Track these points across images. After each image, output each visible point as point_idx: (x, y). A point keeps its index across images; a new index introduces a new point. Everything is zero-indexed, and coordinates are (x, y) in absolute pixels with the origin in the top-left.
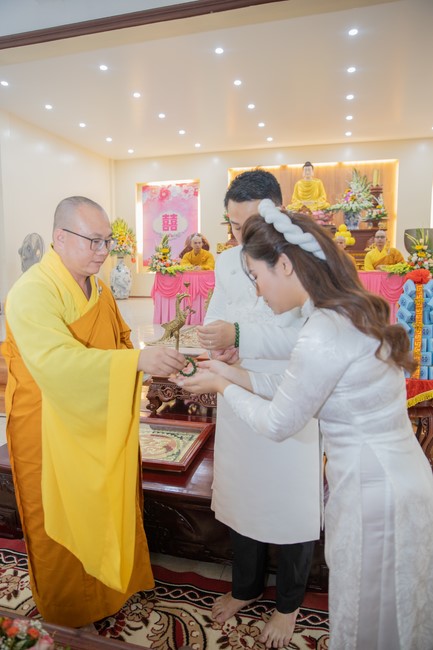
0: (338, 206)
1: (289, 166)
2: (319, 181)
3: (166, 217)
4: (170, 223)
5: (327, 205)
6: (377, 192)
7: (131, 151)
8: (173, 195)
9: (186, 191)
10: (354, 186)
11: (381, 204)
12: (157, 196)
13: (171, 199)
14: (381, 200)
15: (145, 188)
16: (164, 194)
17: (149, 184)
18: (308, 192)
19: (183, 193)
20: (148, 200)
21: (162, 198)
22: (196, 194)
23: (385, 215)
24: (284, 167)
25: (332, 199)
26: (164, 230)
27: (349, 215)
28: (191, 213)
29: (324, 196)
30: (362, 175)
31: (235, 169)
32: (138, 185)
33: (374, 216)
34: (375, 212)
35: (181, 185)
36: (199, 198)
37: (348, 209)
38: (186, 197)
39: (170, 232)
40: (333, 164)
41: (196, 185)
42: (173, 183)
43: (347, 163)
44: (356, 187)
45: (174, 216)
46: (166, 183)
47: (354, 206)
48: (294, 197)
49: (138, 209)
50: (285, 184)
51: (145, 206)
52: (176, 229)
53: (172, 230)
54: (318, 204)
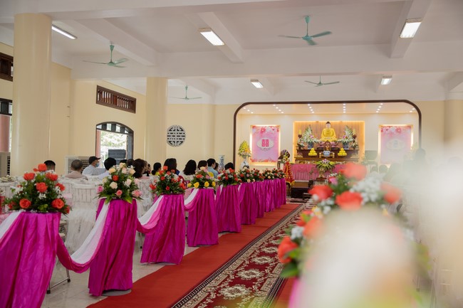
0: (340, 140)
1: (319, 121)
2: (332, 129)
3: (263, 140)
4: (265, 143)
5: (336, 139)
6: (354, 137)
7: (252, 113)
8: (267, 131)
9: (273, 130)
12: (260, 131)
13: (266, 133)
14: (356, 140)
15: (254, 127)
16: (263, 130)
17: (256, 125)
18: (328, 133)
20: (255, 132)
21: (262, 132)
22: (278, 131)
23: (358, 145)
24: (317, 122)
25: (338, 137)
26: (262, 146)
27: (345, 144)
28: (275, 139)
29: (335, 135)
30: (350, 128)
31: (296, 121)
32: (251, 126)
33: (354, 145)
35: (271, 127)
36: (280, 133)
37: (344, 141)
38: (273, 132)
40: (338, 121)
41: (278, 127)
42: (267, 126)
43: (344, 121)
44: (347, 133)
45: (267, 140)
46: (264, 126)
47: (347, 140)
48: (322, 135)
49: (251, 136)
50: (318, 130)
51: (254, 135)
52: (268, 146)
53: (266, 146)
54: (332, 139)
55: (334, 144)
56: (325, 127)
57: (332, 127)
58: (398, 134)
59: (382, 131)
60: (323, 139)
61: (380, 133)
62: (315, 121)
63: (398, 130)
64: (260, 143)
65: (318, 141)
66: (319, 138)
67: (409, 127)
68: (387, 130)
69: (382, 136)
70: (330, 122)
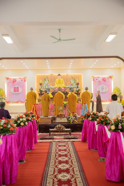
0: (68, 86)
1: (53, 74)
2: (62, 79)
3: (15, 88)
4: (16, 90)
5: (65, 86)
6: (78, 84)
9: (22, 80)
10: (72, 81)
11: (79, 87)
12: (12, 81)
13: (17, 82)
14: (79, 86)
15: (8, 79)
16: (14, 81)
17: (9, 77)
18: (59, 82)
19: (21, 81)
20: (9, 82)
22: (25, 81)
23: (80, 90)
25: (66, 84)
26: (14, 92)
28: (23, 87)
29: (64, 83)
30: (74, 78)
31: (37, 74)
32: (5, 77)
33: (77, 90)
34: (78, 89)
35: (20, 78)
36: (26, 82)
37: (71, 87)
38: (22, 82)
39: (16, 92)
40: (65, 74)
41: (25, 78)
42: (17, 77)
43: (69, 74)
44: (72, 82)
45: (18, 88)
46: (15, 77)
47: (72, 87)
48: (55, 83)
49: (6, 85)
50: (52, 79)
51: (8, 84)
52: (18, 92)
53: (17, 92)
54: (62, 86)
55: (64, 89)
56: (57, 78)
58: (104, 82)
59: (94, 80)
60: (57, 86)
61: (92, 82)
62: (50, 74)
63: (104, 80)
64: (12, 90)
65: (53, 87)
66: (54, 85)
67: (111, 77)
68: (97, 79)
69: (94, 83)
70: (60, 74)
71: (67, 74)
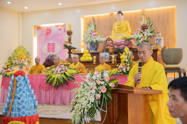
2: (127, 22)
3: (49, 44)
4: (51, 48)
7: (26, 8)
8: (53, 32)
9: (60, 30)
12: (45, 32)
13: (52, 34)
15: (39, 28)
16: (48, 31)
17: (41, 26)
18: (119, 29)
19: (58, 31)
20: (40, 35)
21: (47, 34)
22: (65, 31)
24: (112, 14)
26: (48, 52)
32: (35, 27)
35: (57, 26)
38: (60, 33)
40: (139, 11)
41: (65, 26)
42: (53, 25)
45: (53, 44)
46: (49, 25)
47: (140, 36)
49: (35, 40)
51: (39, 38)
52: (54, 52)
53: (52, 52)
55: (122, 43)
56: (116, 21)
57: (125, 19)
70: (122, 12)
71: (143, 10)
